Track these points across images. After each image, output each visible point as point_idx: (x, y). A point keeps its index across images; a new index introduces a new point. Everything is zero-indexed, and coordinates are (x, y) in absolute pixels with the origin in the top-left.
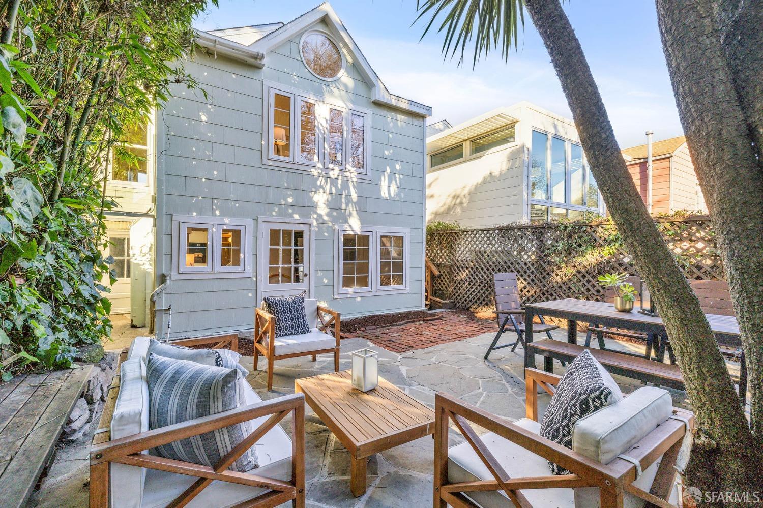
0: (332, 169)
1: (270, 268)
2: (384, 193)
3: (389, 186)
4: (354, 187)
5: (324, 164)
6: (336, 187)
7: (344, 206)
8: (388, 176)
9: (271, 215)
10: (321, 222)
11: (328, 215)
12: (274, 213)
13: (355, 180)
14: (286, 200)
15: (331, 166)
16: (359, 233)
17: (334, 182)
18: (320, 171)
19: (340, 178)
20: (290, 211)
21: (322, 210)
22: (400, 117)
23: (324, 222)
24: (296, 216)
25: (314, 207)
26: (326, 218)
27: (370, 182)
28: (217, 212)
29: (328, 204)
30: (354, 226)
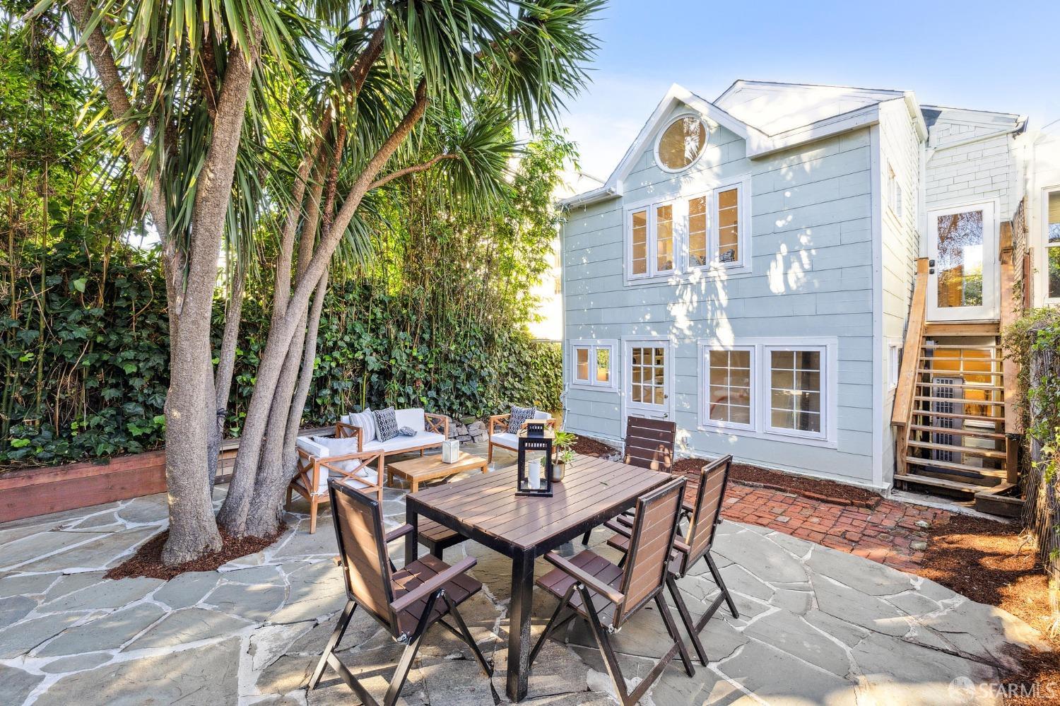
0: (692, 273)
1: (633, 386)
2: (777, 285)
3: (785, 274)
4: (724, 287)
5: (682, 269)
6: (699, 293)
7: (709, 316)
8: (784, 258)
9: (632, 333)
10: (681, 337)
11: (690, 328)
12: (634, 332)
13: (724, 277)
14: (644, 318)
15: (690, 269)
16: (732, 349)
17: (696, 288)
18: (678, 279)
19: (703, 281)
20: (648, 328)
21: (683, 323)
22: (806, 156)
23: (685, 337)
24: (654, 333)
25: (673, 320)
26: (687, 332)
27: (750, 275)
28: (594, 336)
29: (689, 315)
30: (725, 339)
